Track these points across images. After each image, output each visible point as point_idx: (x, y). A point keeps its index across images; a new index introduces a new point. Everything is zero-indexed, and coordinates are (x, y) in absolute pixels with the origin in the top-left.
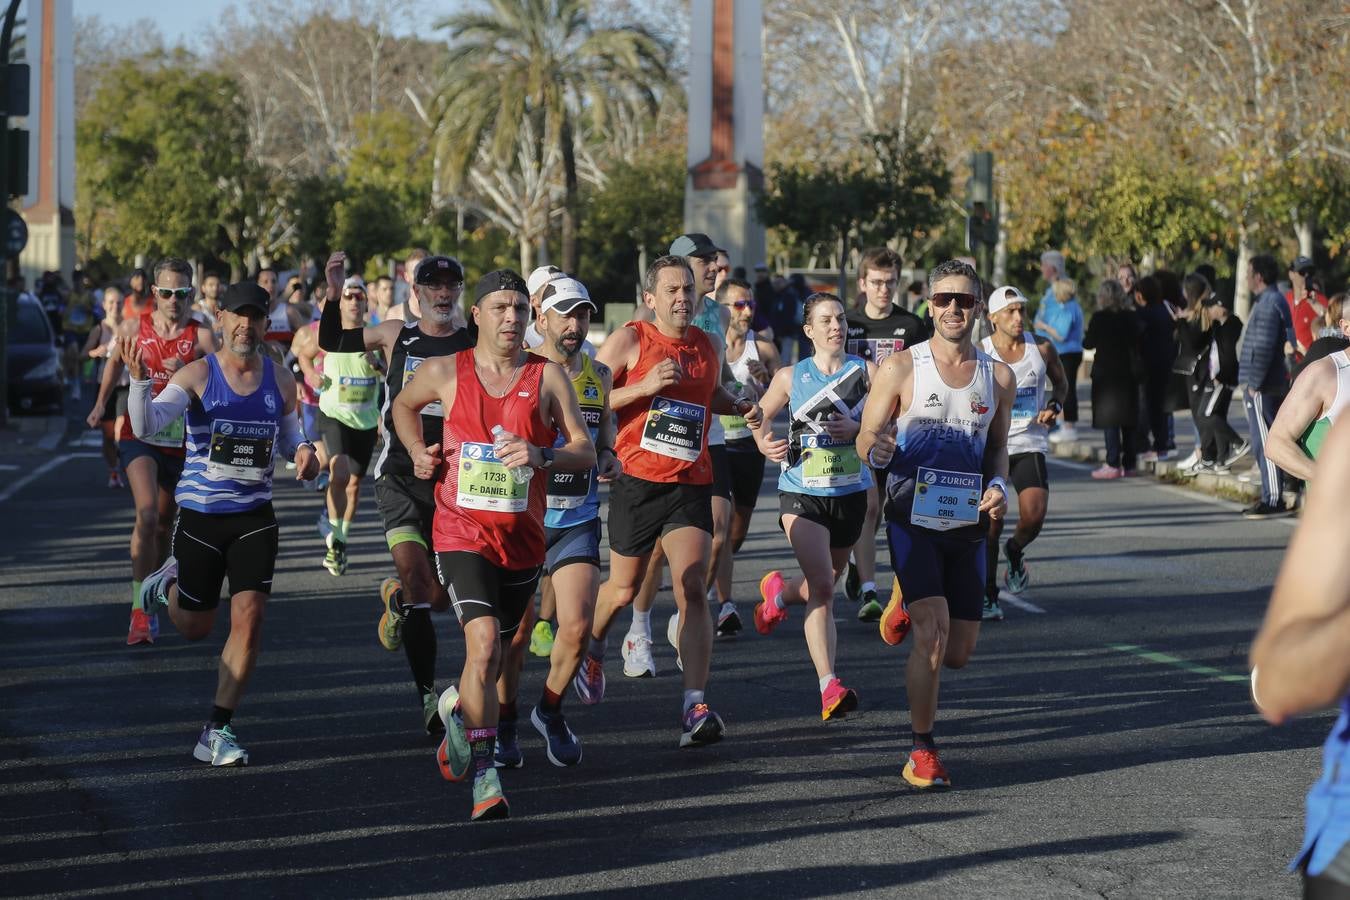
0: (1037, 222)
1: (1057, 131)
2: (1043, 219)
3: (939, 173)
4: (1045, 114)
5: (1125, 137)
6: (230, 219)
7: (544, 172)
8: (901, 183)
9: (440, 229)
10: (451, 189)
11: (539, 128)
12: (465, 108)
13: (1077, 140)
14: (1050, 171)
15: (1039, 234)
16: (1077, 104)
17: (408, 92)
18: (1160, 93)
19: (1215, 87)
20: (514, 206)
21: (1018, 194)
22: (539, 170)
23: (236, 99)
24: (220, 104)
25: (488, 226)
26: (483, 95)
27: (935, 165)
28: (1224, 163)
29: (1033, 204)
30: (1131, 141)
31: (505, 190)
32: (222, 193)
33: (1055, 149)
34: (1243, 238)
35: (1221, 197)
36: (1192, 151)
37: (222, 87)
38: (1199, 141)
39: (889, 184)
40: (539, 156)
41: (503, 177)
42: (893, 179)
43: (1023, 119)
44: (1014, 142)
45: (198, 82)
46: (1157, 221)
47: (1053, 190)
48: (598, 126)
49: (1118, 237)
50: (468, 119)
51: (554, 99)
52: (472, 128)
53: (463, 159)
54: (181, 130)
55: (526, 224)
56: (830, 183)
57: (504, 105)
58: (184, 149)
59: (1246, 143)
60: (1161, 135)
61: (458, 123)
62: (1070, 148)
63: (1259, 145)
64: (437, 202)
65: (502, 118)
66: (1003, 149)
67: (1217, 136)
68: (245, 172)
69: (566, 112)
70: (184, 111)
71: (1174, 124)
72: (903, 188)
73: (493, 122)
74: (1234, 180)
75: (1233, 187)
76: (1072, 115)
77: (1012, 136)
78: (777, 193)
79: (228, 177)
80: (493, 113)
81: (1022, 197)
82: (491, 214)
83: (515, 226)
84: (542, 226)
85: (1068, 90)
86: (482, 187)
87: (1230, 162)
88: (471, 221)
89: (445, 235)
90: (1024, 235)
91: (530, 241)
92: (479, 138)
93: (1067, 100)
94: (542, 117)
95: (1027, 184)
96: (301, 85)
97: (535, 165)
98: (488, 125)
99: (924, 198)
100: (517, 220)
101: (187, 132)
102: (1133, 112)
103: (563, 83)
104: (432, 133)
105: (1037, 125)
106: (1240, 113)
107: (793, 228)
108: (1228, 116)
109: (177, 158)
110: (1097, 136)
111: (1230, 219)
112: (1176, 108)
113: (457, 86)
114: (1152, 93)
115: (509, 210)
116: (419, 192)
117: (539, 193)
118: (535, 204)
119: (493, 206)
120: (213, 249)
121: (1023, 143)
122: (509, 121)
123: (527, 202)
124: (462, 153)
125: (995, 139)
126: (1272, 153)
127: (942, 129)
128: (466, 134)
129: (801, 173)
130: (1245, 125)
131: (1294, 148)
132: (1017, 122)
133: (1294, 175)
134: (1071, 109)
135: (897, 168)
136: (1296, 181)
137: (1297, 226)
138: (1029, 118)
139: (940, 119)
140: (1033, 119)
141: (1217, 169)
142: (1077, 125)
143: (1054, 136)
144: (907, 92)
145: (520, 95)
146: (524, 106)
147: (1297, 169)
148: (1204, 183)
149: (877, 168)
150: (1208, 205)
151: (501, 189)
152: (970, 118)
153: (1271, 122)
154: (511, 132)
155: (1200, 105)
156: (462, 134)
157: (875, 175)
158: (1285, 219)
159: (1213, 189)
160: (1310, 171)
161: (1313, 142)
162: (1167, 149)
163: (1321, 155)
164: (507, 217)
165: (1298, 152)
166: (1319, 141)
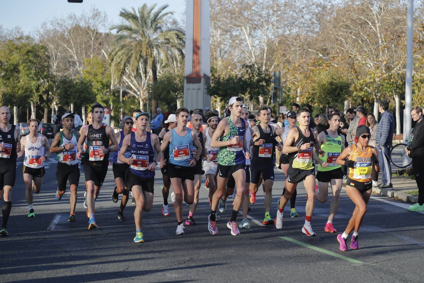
0: (307, 94)
1: (314, 65)
3: (267, 78)
5: (336, 66)
6: (44, 92)
7: (148, 77)
8: (255, 81)
9: (112, 96)
10: (116, 83)
11: (145, 62)
12: (121, 56)
13: (321, 67)
14: (312, 77)
15: (308, 99)
16: (321, 55)
17: (103, 51)
18: (347, 52)
19: (366, 49)
20: (138, 89)
21: (301, 85)
22: (146, 77)
23: (46, 53)
24: (41, 54)
25: (129, 95)
26: (126, 52)
27: (266, 75)
28: (368, 75)
29: (306, 89)
30: (337, 68)
31: (135, 84)
32: (41, 84)
33: (313, 70)
34: (375, 100)
35: (368, 86)
36: (358, 71)
37: (41, 49)
38: (360, 67)
39: (251, 81)
40: (146, 72)
41: (133, 79)
42: (252, 80)
44: (299, 68)
45: (33, 48)
47: (312, 84)
48: (165, 62)
50: (122, 60)
51: (150, 53)
52: (123, 63)
53: (120, 73)
54: (27, 63)
55: (142, 95)
57: (134, 55)
58: (28, 70)
59: (375, 68)
60: (348, 65)
61: (119, 61)
62: (318, 70)
63: (380, 68)
64: (112, 88)
65: (133, 59)
66: (296, 70)
67: (368, 67)
68: (49, 77)
69: (154, 57)
70: (28, 57)
71: (352, 62)
72: (256, 82)
73: (130, 61)
74: (372, 80)
75: (371, 82)
77: (299, 66)
79: (43, 79)
80: (130, 57)
81: (303, 85)
82: (130, 91)
83: (138, 95)
84: (147, 95)
85: (318, 51)
86: (127, 82)
87: (370, 74)
88: (125, 93)
89: (114, 98)
90: (303, 99)
91: (143, 100)
92: (125, 66)
93: (317, 54)
94: (147, 58)
95: (304, 82)
96: (68, 49)
97: (144, 75)
98: (128, 61)
99: (263, 86)
100: (138, 93)
101: (29, 64)
102: (338, 58)
103: (153, 48)
104: (110, 64)
105: (307, 62)
106: (374, 58)
107: (219, 96)
108: (370, 59)
109: (26, 72)
111: (370, 94)
112: (352, 56)
113: (117, 49)
114: (345, 52)
115: (136, 90)
116: (106, 84)
117: (146, 85)
118: (145, 88)
119: (131, 89)
120: (39, 103)
121: (303, 68)
122: (135, 61)
123: (142, 87)
124: (119, 71)
125: (293, 67)
126: (384, 71)
127: (277, 63)
128: (121, 65)
129: (222, 78)
130: (375, 62)
131: (392, 70)
132: (301, 61)
133: (392, 79)
134: (319, 57)
135: (253, 76)
136: (392, 80)
137: (394, 96)
138: (305, 60)
139: (276, 60)
140: (306, 60)
141: (366, 77)
142: (321, 62)
143: (313, 66)
144: (266, 51)
145: (139, 52)
146: (140, 56)
147: (393, 77)
148: (362, 81)
149: (247, 77)
150: (364, 88)
151: (133, 83)
152: (286, 60)
153: (383, 61)
154: (136, 64)
155: (360, 55)
156: (119, 64)
157: (246, 79)
158: (390, 93)
159: (365, 83)
160: (397, 77)
161: (398, 67)
162: (350, 70)
163: (400, 72)
164: (135, 92)
165: (393, 72)
166: (400, 68)
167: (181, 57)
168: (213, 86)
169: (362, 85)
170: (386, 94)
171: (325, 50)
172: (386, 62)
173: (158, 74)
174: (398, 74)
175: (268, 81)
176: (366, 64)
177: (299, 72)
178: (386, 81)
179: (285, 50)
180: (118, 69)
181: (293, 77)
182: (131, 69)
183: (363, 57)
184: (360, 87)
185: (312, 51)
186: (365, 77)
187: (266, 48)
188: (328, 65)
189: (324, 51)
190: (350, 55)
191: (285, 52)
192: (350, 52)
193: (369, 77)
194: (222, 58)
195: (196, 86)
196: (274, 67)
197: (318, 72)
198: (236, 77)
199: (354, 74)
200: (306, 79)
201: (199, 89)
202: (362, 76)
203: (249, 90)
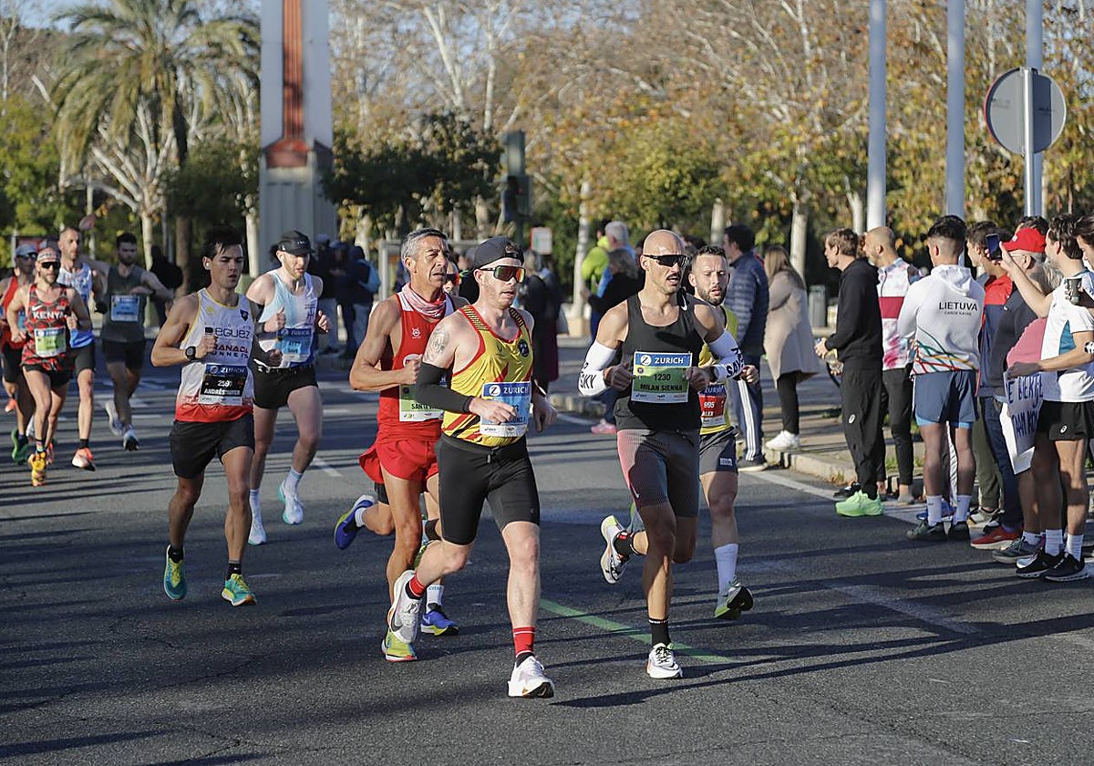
0: (608, 193)
1: (625, 112)
4: (614, 94)
5: (686, 114)
7: (163, 152)
8: (456, 160)
9: (64, 207)
10: (74, 169)
11: (155, 111)
12: (84, 93)
13: (643, 118)
14: (619, 147)
16: (644, 85)
17: (35, 80)
18: (716, 75)
19: (767, 67)
20: (136, 184)
21: (590, 169)
22: (158, 151)
25: (111, 203)
26: (100, 81)
27: (488, 142)
28: (774, 138)
29: (604, 178)
30: (689, 119)
31: (127, 169)
33: (623, 129)
34: (796, 208)
35: (776, 169)
36: (747, 128)
38: (753, 117)
39: (446, 161)
40: (156, 138)
41: (120, 155)
42: (449, 156)
43: (593, 99)
44: (584, 120)
46: (682, 193)
47: (620, 164)
49: (648, 208)
50: (87, 103)
51: (166, 84)
52: (90, 112)
53: (84, 141)
55: (147, 201)
57: (122, 89)
59: (794, 119)
60: (718, 113)
61: (80, 104)
62: (636, 126)
63: (806, 119)
65: (119, 99)
66: (576, 127)
67: (774, 116)
69: (177, 96)
71: (729, 104)
72: (460, 163)
73: (110, 105)
74: (785, 153)
75: (785, 159)
76: (638, 95)
77: (584, 115)
78: (342, 171)
80: (110, 97)
81: (595, 170)
82: (113, 192)
83: (137, 203)
84: (161, 203)
85: (637, 72)
86: (105, 166)
87: (780, 137)
88: (100, 198)
89: (68, 211)
90: (596, 206)
91: (150, 216)
92: (96, 121)
93: (633, 81)
94: (159, 99)
95: (598, 159)
97: (153, 145)
98: (105, 106)
99: (482, 171)
100: (138, 198)
102: (691, 92)
103: (175, 69)
104: (56, 117)
105: (606, 105)
106: (789, 92)
107: (358, 203)
108: (780, 95)
110: (662, 116)
111: (783, 190)
112: (730, 87)
113: (75, 73)
114: (709, 75)
115: (131, 188)
117: (159, 170)
118: (155, 181)
119: (117, 185)
121: (594, 121)
122: (125, 106)
123: (148, 179)
124: (81, 135)
125: (568, 118)
126: (818, 128)
127: (523, 109)
128: (85, 118)
129: (365, 152)
130: (794, 103)
131: (840, 124)
132: (588, 102)
133: (839, 148)
134: (637, 91)
135: (453, 146)
136: (840, 153)
137: (849, 195)
138: (598, 99)
139: (521, 98)
140: (603, 100)
141: (769, 143)
142: (643, 105)
143: (623, 117)
144: (491, 75)
145: (136, 81)
146: (140, 91)
147: (842, 143)
148: (757, 156)
149: (435, 147)
150: (763, 176)
151: (123, 167)
152: (547, 100)
153: (816, 100)
154: (128, 113)
155: (753, 84)
156: (82, 116)
157: (433, 153)
158: (838, 188)
159: (765, 161)
160: (852, 144)
161: (857, 116)
162: (724, 126)
163: (862, 129)
164: (127, 193)
165: (843, 128)
166: (861, 118)
167: (253, 93)
168: (341, 175)
169: (757, 167)
170: (826, 190)
171: (656, 70)
172: (824, 100)
173: (191, 142)
174: (858, 135)
175: (493, 159)
176: (769, 108)
177: (583, 134)
178: (825, 155)
179: (543, 73)
180: (76, 131)
181: (568, 147)
182: (113, 129)
183: (758, 89)
184: (753, 171)
185: (618, 75)
186: (766, 145)
187: (492, 68)
188: (664, 112)
189: (654, 74)
190: (725, 84)
191: (543, 78)
192: (722, 75)
193: (778, 144)
194: (370, 95)
195: (292, 173)
196: (518, 118)
197: (636, 131)
198: (406, 148)
199: (735, 137)
200: (602, 152)
201: (302, 184)
202: (758, 142)
203: (440, 186)
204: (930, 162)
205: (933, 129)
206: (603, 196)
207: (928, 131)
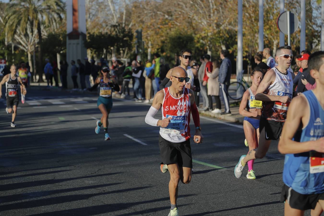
2: (159, 45)
3: (130, 34)
4: (159, 19)
5: (179, 24)
7: (34, 35)
9: (7, 50)
10: (9, 40)
11: (32, 24)
12: (13, 20)
13: (167, 26)
14: (160, 33)
15: (158, 49)
16: (167, 16)
18: (187, 13)
19: (201, 12)
20: (26, 44)
21: (152, 39)
22: (32, 35)
25: (19, 50)
26: (17, 16)
29: (156, 42)
31: (24, 40)
33: (161, 27)
34: (208, 50)
35: (203, 39)
36: (195, 28)
38: (197, 25)
40: (32, 32)
41: (22, 36)
42: (119, 36)
47: (161, 38)
48: (47, 24)
50: (14, 22)
51: (36, 17)
52: (15, 24)
53: (13, 32)
55: (29, 49)
56: (102, 37)
57: (23, 18)
59: (208, 25)
60: (187, 24)
61: (11, 23)
62: (165, 27)
63: (212, 26)
64: (6, 43)
65: (22, 22)
66: (148, 28)
67: (201, 24)
69: (39, 20)
71: (190, 21)
72: (121, 38)
73: (20, 23)
74: (206, 35)
75: (205, 37)
76: (165, 19)
77: (151, 25)
78: (89, 40)
80: (20, 20)
81: (154, 39)
82: (20, 46)
83: (27, 49)
84: (33, 49)
85: (165, 13)
86: (18, 39)
87: (205, 30)
88: (16, 48)
89: (8, 52)
90: (154, 49)
91: (30, 53)
92: (16, 27)
93: (164, 15)
94: (33, 21)
95: (155, 37)
99: (127, 41)
100: (27, 48)
102: (180, 18)
103: (38, 13)
104: (5, 26)
105: (157, 22)
106: (207, 18)
107: (94, 49)
108: (204, 19)
111: (205, 45)
112: (191, 17)
113: (10, 14)
114: (185, 14)
117: (32, 41)
118: (32, 44)
119: (20, 44)
121: (153, 26)
122: (24, 23)
123: (29, 43)
125: (146, 25)
126: (215, 28)
127: (134, 23)
129: (95, 35)
130: (208, 21)
131: (220, 27)
132: (152, 21)
136: (221, 35)
137: (222, 46)
138: (154, 20)
139: (133, 21)
140: (156, 20)
141: (202, 32)
142: (167, 22)
143: (161, 25)
144: (124, 14)
145: (27, 16)
146: (28, 19)
147: (221, 32)
148: (198, 36)
149: (114, 33)
150: (200, 41)
151: (23, 40)
152: (140, 21)
153: (214, 20)
154: (25, 25)
155: (197, 16)
156: (12, 26)
157: (114, 35)
158: (219, 44)
159: (201, 37)
160: (224, 32)
161: (225, 25)
162: (189, 27)
163: (227, 28)
164: (24, 47)
165: (222, 28)
166: (227, 25)
167: (59, 19)
168: (90, 42)
169: (198, 38)
170: (216, 44)
172: (217, 20)
173: (42, 32)
174: (226, 30)
175: (131, 37)
177: (150, 30)
178: (216, 35)
179: (140, 13)
180: (11, 30)
182: (21, 29)
183: (199, 17)
184: (197, 40)
185: (160, 14)
187: (125, 12)
188: (173, 23)
189: (169, 13)
190: (189, 16)
191: (139, 15)
192: (189, 13)
193: (204, 32)
194: (91, 20)
195: (75, 41)
196: (132, 26)
197: (165, 29)
198: (107, 33)
199: (192, 30)
200: (156, 35)
201: (78, 44)
202: (198, 31)
203: (116, 44)
204: (245, 36)
205: (247, 28)
206: (156, 47)
207: (245, 28)
